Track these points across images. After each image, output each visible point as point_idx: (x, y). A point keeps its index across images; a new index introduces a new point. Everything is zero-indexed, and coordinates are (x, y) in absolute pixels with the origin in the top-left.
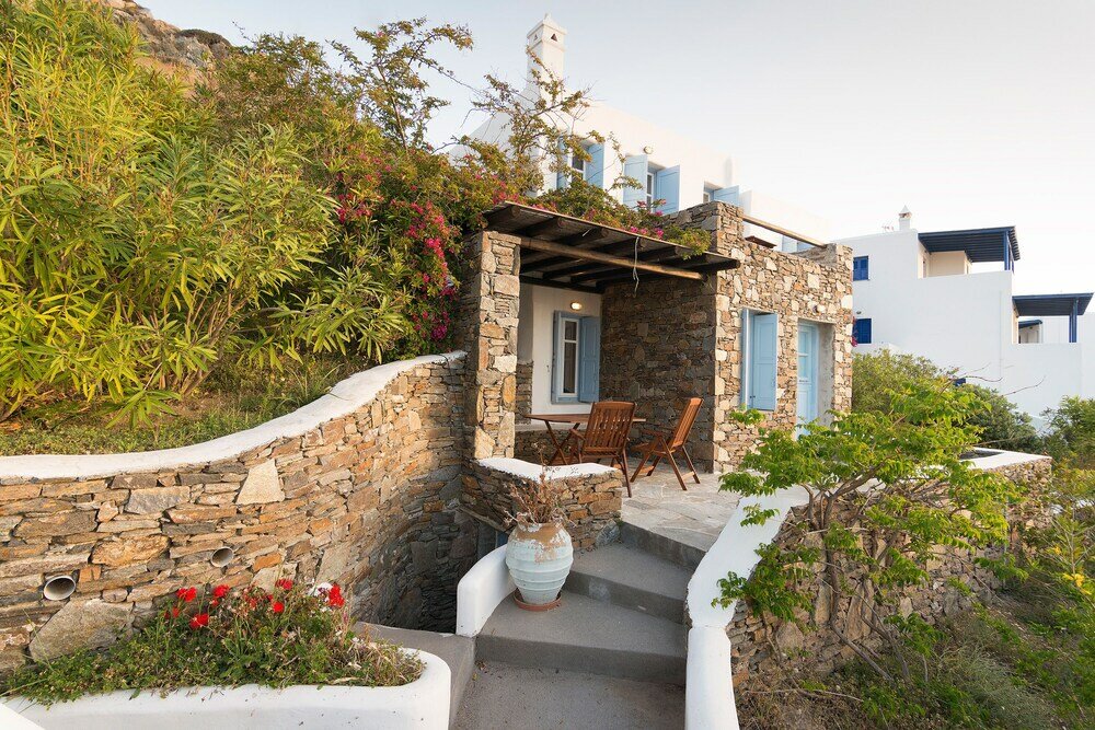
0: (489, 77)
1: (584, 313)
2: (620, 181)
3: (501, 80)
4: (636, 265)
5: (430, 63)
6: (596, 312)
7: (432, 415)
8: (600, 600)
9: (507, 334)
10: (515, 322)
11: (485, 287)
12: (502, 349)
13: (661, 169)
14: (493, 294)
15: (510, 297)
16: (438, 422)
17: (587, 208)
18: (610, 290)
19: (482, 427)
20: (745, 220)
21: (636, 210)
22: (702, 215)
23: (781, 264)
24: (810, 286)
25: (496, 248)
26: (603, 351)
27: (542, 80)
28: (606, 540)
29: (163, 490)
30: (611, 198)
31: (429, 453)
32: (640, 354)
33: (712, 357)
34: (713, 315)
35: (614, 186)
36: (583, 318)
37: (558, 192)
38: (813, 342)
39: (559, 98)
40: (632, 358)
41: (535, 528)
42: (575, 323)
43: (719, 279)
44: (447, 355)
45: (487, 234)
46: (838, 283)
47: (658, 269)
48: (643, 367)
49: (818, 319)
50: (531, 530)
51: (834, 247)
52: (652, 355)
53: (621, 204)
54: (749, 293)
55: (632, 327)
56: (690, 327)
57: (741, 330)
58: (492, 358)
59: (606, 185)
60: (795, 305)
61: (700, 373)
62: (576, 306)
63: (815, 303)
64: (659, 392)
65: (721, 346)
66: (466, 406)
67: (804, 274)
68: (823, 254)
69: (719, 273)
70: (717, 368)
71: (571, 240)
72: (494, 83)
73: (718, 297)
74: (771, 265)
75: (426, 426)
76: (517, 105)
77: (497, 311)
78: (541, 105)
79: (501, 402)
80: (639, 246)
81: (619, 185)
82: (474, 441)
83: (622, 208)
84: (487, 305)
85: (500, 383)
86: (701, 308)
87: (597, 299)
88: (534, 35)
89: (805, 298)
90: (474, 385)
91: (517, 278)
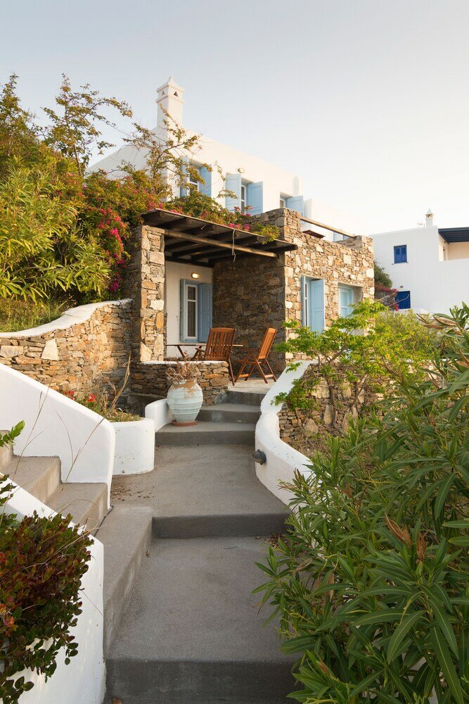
0: (135, 124)
1: (200, 281)
2: (223, 193)
3: (143, 126)
4: (233, 247)
5: (100, 118)
6: (209, 280)
7: (114, 336)
8: (218, 422)
9: (157, 287)
10: (162, 280)
11: (144, 259)
12: (155, 296)
13: (251, 183)
14: (149, 263)
15: (159, 265)
16: (116, 341)
17: (202, 210)
18: (218, 265)
19: (144, 343)
20: (301, 219)
21: (233, 212)
22: (275, 216)
23: (326, 248)
24: (345, 262)
25: (150, 236)
26: (214, 306)
27: (170, 128)
28: (220, 401)
29: (13, 347)
30: (217, 204)
31: (112, 359)
32: (239, 307)
33: (283, 306)
34: (283, 279)
35: (219, 196)
36: (199, 285)
37: (182, 199)
38: (351, 299)
39: (182, 140)
40: (234, 310)
41: (184, 382)
42: (194, 288)
43: (286, 257)
44: (121, 301)
45: (145, 227)
46: (364, 261)
47: (248, 250)
48: (241, 315)
49: (351, 284)
50: (180, 383)
51: (360, 238)
52: (247, 307)
53: (224, 208)
54: (306, 266)
55: (233, 289)
56: (270, 288)
57: (301, 289)
58: (149, 301)
59: (214, 195)
60: (336, 275)
61: (277, 317)
62: (195, 276)
63: (349, 273)
64: (252, 331)
65: (289, 299)
66: (133, 331)
67: (341, 255)
68: (354, 242)
69: (286, 253)
70: (286, 313)
71: (194, 231)
72: (139, 128)
73: (286, 268)
74: (319, 249)
75: (110, 343)
76: (154, 142)
77: (152, 273)
78: (171, 143)
79: (155, 328)
80: (235, 236)
81: (222, 195)
82: (139, 351)
83: (224, 211)
84: (145, 269)
85: (154, 316)
86: (276, 275)
87: (209, 271)
88: (163, 91)
89: (342, 270)
90: (138, 317)
91: (163, 254)
